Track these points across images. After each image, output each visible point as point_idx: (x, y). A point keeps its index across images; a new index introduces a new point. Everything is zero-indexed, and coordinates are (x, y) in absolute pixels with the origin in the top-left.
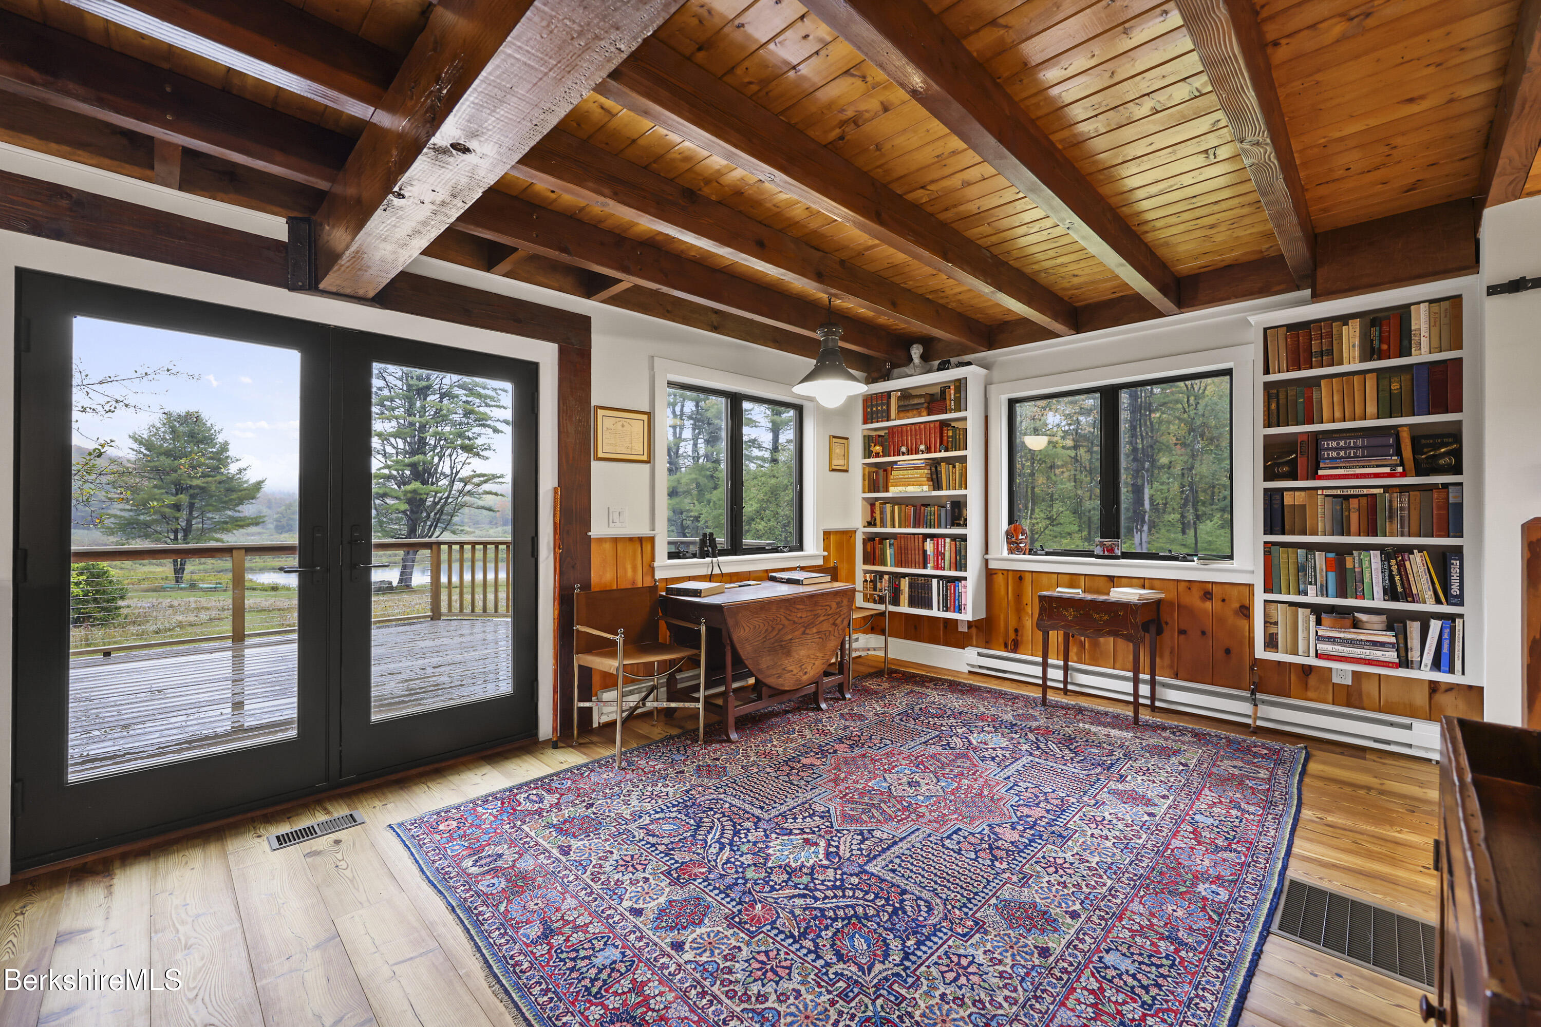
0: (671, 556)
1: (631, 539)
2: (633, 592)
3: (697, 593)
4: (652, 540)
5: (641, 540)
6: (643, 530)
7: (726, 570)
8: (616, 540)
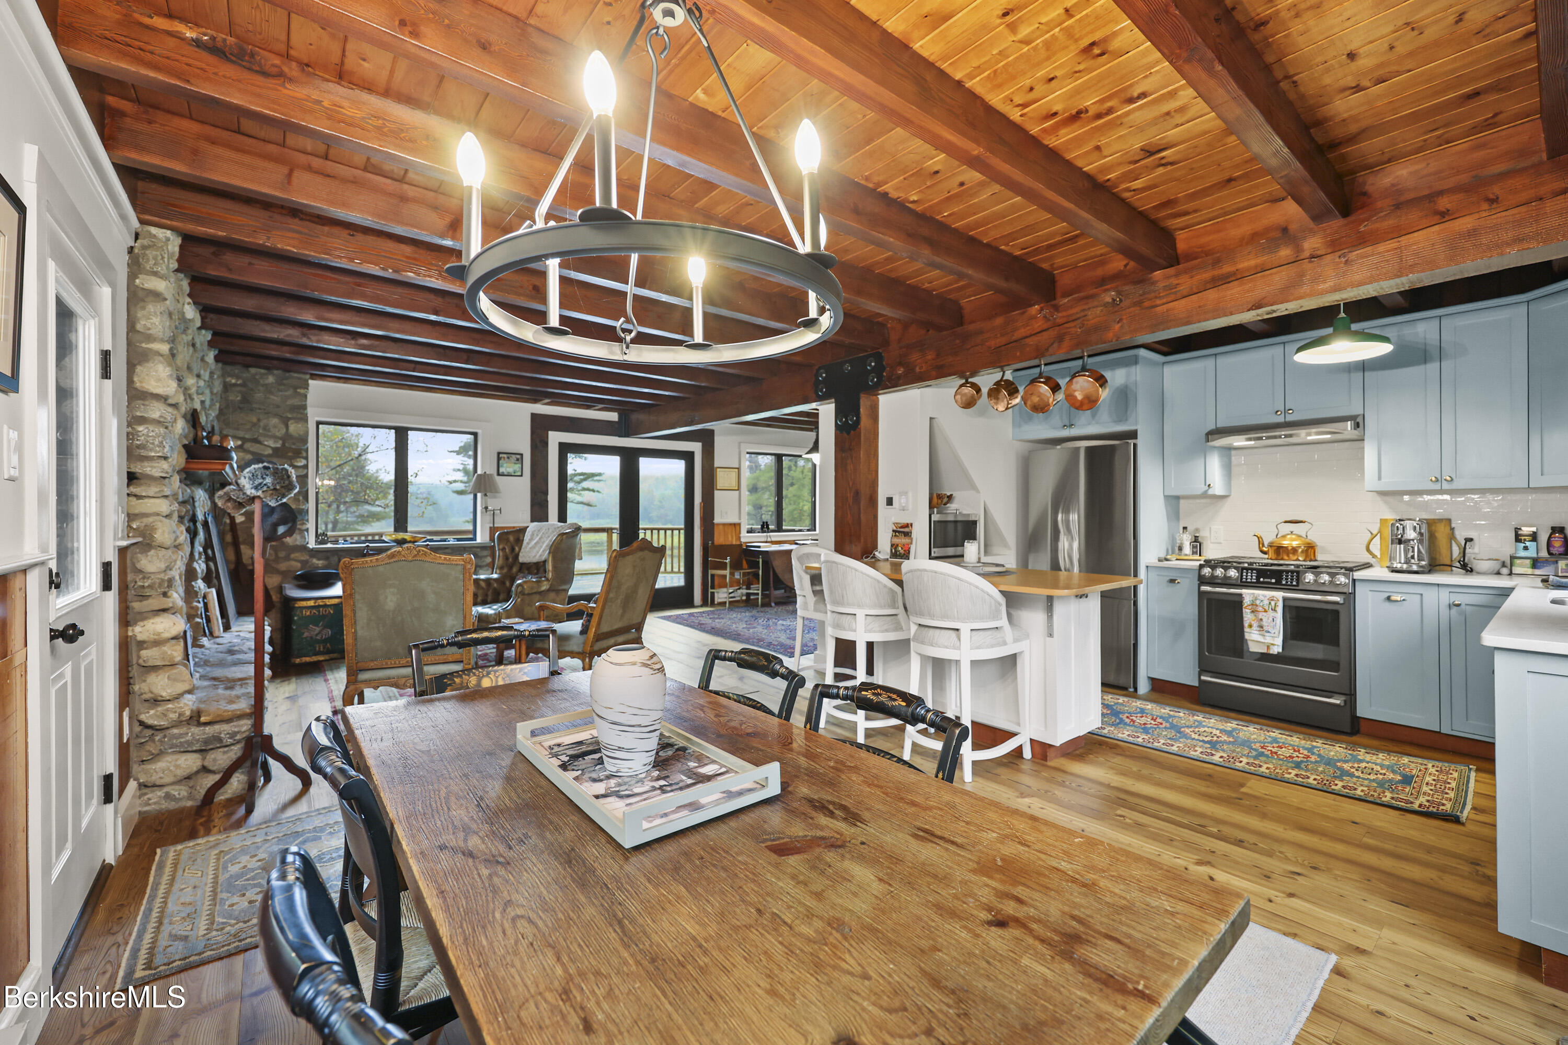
0: (748, 532)
1: (731, 524)
2: (732, 546)
3: (759, 547)
4: (739, 524)
5: (735, 524)
6: (736, 520)
7: (773, 539)
8: (724, 525)
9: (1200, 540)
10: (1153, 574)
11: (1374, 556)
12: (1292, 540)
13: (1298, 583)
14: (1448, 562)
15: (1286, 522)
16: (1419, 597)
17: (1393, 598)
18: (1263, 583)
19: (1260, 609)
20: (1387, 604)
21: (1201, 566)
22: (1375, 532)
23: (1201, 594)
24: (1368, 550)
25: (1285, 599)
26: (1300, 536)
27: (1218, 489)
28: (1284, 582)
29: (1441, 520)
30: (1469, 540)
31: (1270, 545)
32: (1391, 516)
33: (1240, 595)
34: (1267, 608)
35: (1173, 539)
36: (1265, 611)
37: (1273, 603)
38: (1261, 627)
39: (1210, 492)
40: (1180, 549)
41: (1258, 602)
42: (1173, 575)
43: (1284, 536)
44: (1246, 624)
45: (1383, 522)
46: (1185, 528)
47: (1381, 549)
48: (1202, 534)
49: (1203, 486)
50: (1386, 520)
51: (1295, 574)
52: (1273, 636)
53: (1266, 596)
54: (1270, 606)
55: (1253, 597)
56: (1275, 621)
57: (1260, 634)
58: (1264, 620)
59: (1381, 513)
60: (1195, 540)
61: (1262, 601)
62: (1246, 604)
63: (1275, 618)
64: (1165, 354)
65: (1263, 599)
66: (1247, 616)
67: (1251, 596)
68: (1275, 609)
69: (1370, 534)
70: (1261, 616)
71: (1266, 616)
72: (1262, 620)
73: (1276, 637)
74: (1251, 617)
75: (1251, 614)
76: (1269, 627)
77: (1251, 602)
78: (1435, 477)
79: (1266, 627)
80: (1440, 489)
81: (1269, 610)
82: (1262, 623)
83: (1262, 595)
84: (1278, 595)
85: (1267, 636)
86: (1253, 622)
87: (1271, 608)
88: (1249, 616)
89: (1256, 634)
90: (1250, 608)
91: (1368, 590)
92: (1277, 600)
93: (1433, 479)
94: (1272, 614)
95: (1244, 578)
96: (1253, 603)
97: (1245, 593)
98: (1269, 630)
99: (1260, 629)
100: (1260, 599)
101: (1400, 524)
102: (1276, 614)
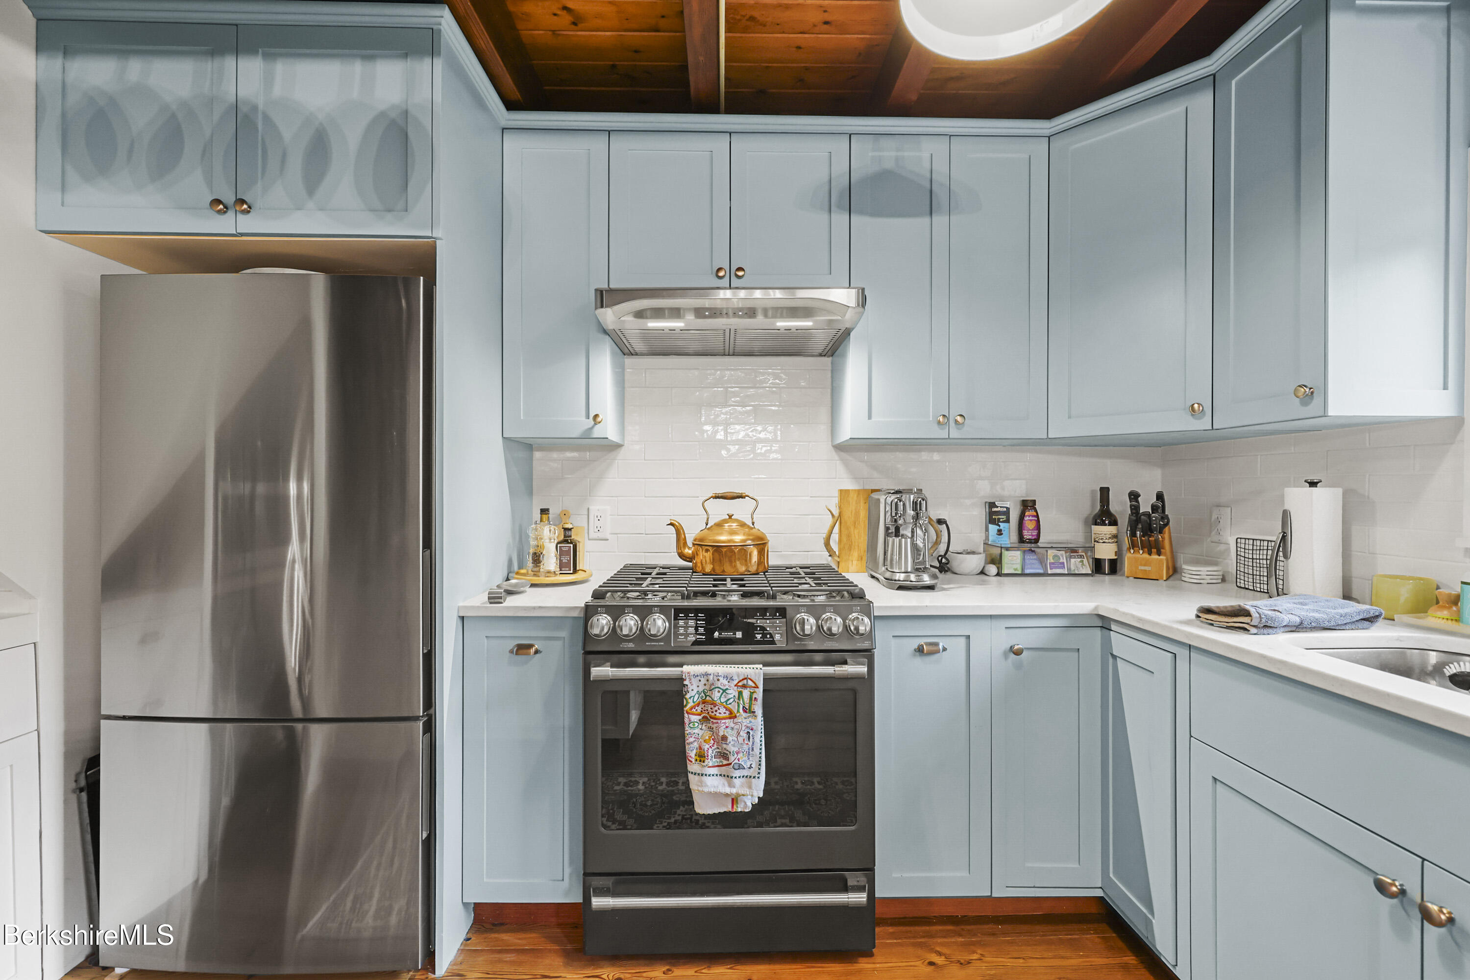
9: (574, 536)
10: (477, 636)
12: (733, 532)
13: (786, 636)
15: (717, 497)
16: (963, 641)
17: (926, 649)
18: (720, 641)
19: (722, 712)
20: (923, 660)
21: (589, 611)
22: (836, 514)
23: (589, 685)
24: (827, 543)
25: (767, 680)
26: (743, 525)
27: (609, 430)
28: (759, 637)
30: (941, 522)
31: (699, 543)
33: (680, 680)
34: (734, 707)
35: (521, 537)
36: (732, 716)
37: (746, 693)
38: (724, 755)
39: (597, 432)
40: (537, 559)
41: (716, 695)
42: (524, 634)
43: (719, 525)
44: (692, 754)
45: (843, 494)
46: (544, 511)
47: (840, 541)
48: (576, 522)
49: (583, 418)
50: (847, 491)
51: (778, 615)
52: (747, 777)
53: (731, 679)
54: (741, 702)
55: (703, 681)
56: (751, 737)
57: (720, 775)
58: (730, 739)
59: (839, 478)
60: (565, 536)
61: (724, 691)
62: (690, 701)
63: (752, 729)
64: (511, 105)
65: (727, 687)
66: (694, 731)
67: (699, 678)
68: (750, 707)
69: (831, 516)
70: (727, 727)
71: (732, 728)
72: (724, 738)
73: (754, 777)
74: (701, 733)
75: (700, 726)
76: (740, 755)
77: (702, 694)
78: (944, 416)
79: (736, 755)
80: (947, 437)
81: (738, 711)
82: (725, 746)
83: (726, 677)
84: (755, 673)
85: (735, 778)
86: (706, 747)
87: (741, 706)
88: (696, 731)
89: (713, 775)
90: (699, 711)
91: (894, 642)
92: (753, 685)
93: (941, 419)
94: (746, 722)
95: (682, 634)
96: (706, 696)
97: (692, 673)
98: (736, 761)
99: (721, 762)
100: (718, 684)
101: (898, 500)
102: (753, 720)
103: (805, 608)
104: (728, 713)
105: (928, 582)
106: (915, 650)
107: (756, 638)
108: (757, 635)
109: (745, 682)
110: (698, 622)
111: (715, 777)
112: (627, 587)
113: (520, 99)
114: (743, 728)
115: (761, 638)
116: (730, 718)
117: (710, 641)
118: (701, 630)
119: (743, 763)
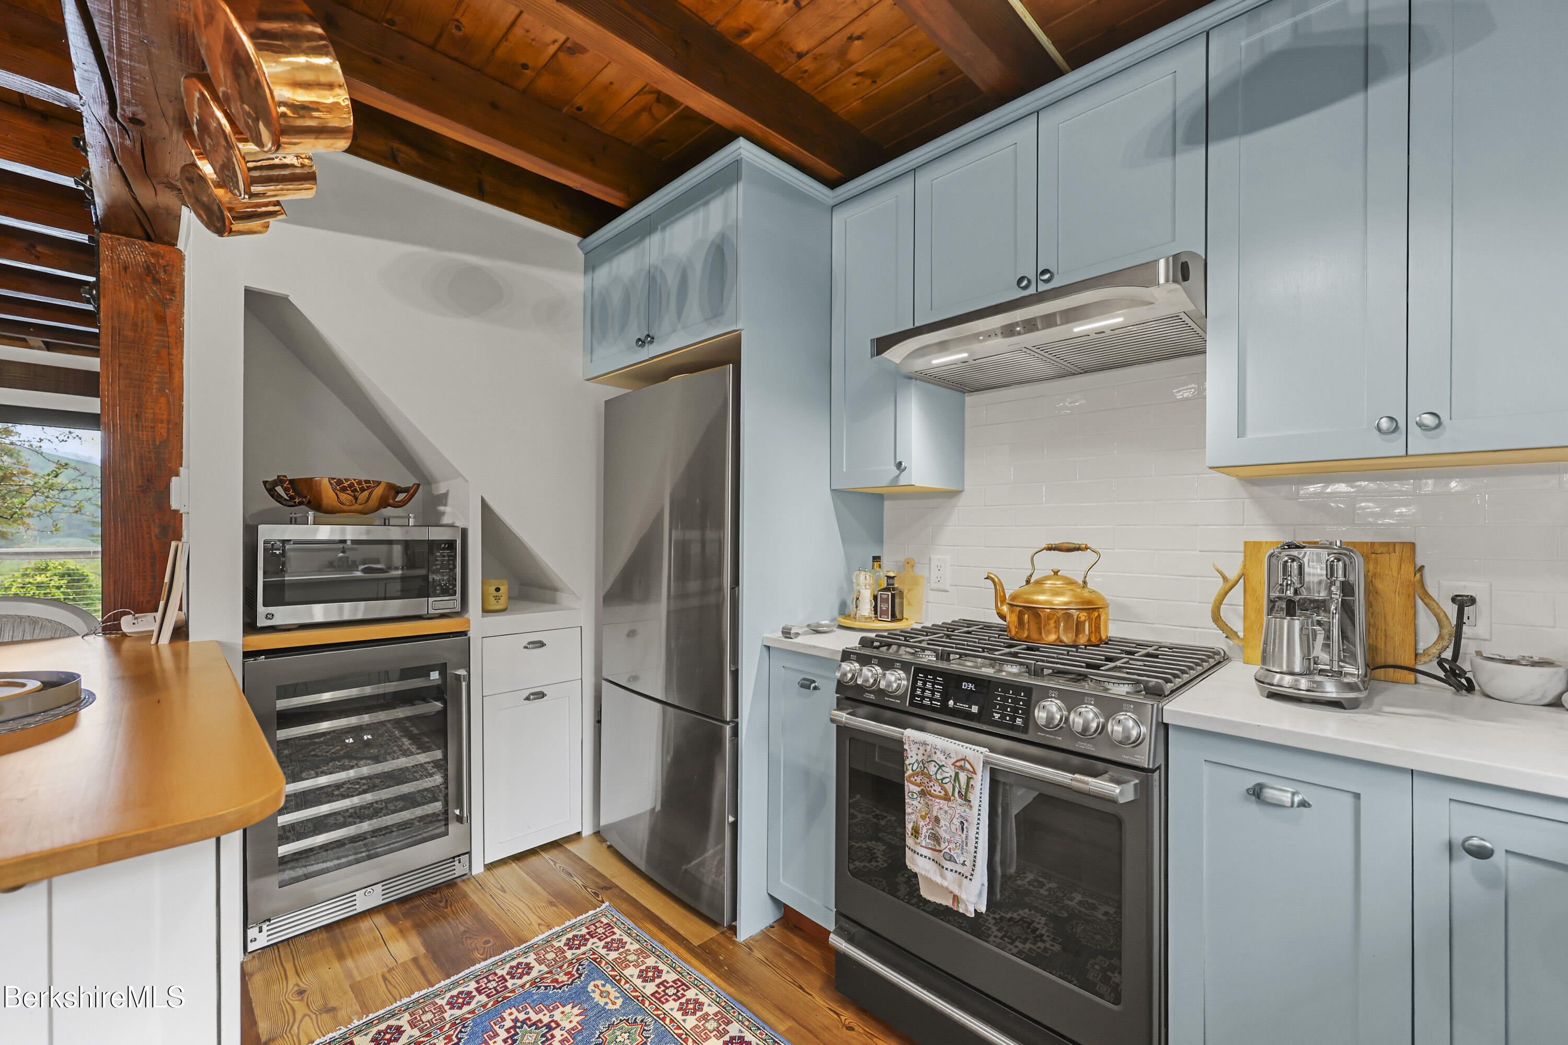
10: (776, 665)
11: (1230, 634)
12: (1056, 593)
13: (1026, 722)
14: (1408, 661)
15: (1050, 549)
16: (1348, 800)
17: (1269, 793)
18: (954, 712)
19: (937, 790)
20: (1253, 808)
21: (845, 657)
22: (1232, 575)
24: (1217, 618)
25: (994, 769)
26: (1071, 582)
27: (915, 476)
28: (997, 716)
29: (1390, 546)
30: (1463, 602)
32: (1270, 536)
34: (950, 788)
36: (947, 798)
37: (963, 777)
38: (937, 839)
39: (903, 479)
41: (932, 769)
44: (909, 826)
45: (1251, 548)
46: (875, 559)
47: (1245, 618)
49: (892, 466)
50: (1257, 545)
51: (1022, 694)
52: (960, 873)
53: (949, 756)
54: (957, 785)
55: (922, 751)
56: (965, 831)
57: (933, 860)
58: (942, 823)
59: (1248, 525)
60: (888, 585)
61: (941, 767)
62: (910, 768)
63: (966, 821)
64: (832, 184)
65: (943, 763)
66: (912, 802)
67: (918, 745)
68: (966, 793)
69: (1221, 579)
70: (940, 808)
71: (946, 812)
72: (937, 820)
73: (966, 877)
74: (919, 806)
75: (919, 799)
76: (952, 846)
77: (921, 765)
78: (1391, 419)
79: (947, 844)
80: (1404, 453)
81: (953, 795)
82: (937, 828)
83: (943, 752)
84: (975, 756)
85: (947, 869)
86: (922, 823)
87: (957, 790)
88: (915, 803)
89: (925, 857)
90: (918, 781)
91: (1206, 768)
92: (971, 770)
93: (1385, 423)
94: (960, 810)
95: (918, 696)
96: (925, 767)
97: (912, 739)
98: (947, 850)
99: (935, 845)
100: (935, 758)
101: (1290, 559)
102: (967, 810)
103: (1057, 693)
104: (943, 793)
105: (1334, 695)
106: (1248, 790)
107: (994, 717)
108: (995, 714)
109: (962, 763)
110: (936, 686)
111: (927, 860)
112: (899, 639)
113: (839, 173)
114: (957, 816)
115: (999, 718)
116: (945, 799)
117: (944, 709)
118: (937, 695)
119: (955, 856)
